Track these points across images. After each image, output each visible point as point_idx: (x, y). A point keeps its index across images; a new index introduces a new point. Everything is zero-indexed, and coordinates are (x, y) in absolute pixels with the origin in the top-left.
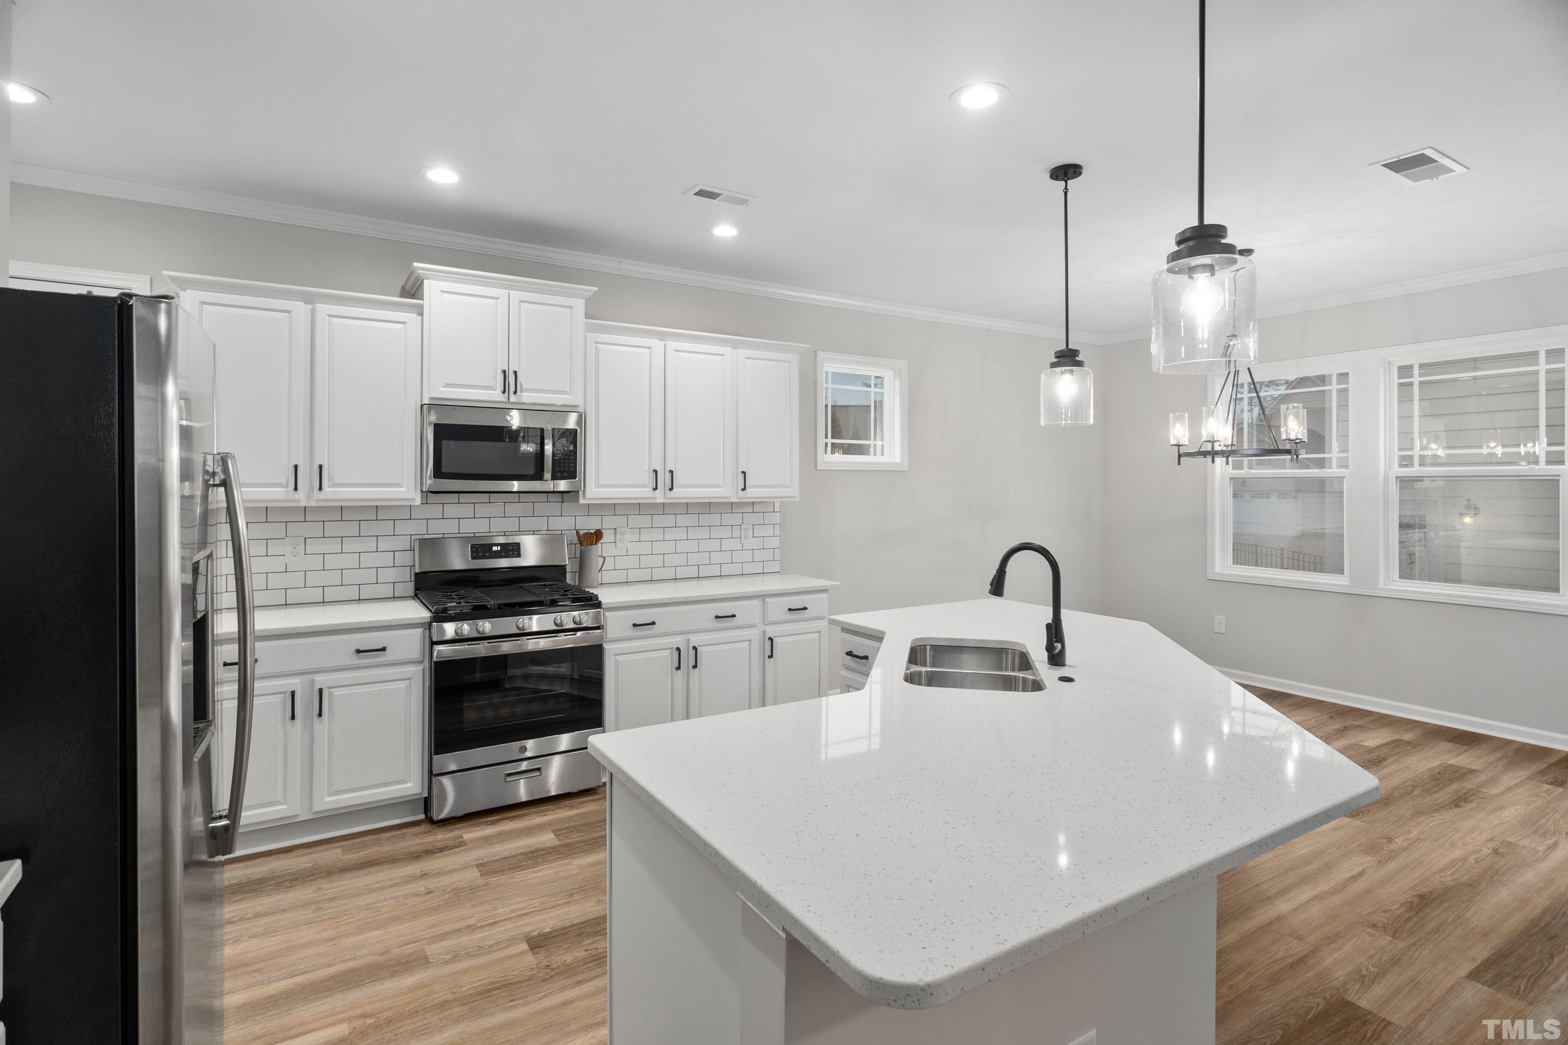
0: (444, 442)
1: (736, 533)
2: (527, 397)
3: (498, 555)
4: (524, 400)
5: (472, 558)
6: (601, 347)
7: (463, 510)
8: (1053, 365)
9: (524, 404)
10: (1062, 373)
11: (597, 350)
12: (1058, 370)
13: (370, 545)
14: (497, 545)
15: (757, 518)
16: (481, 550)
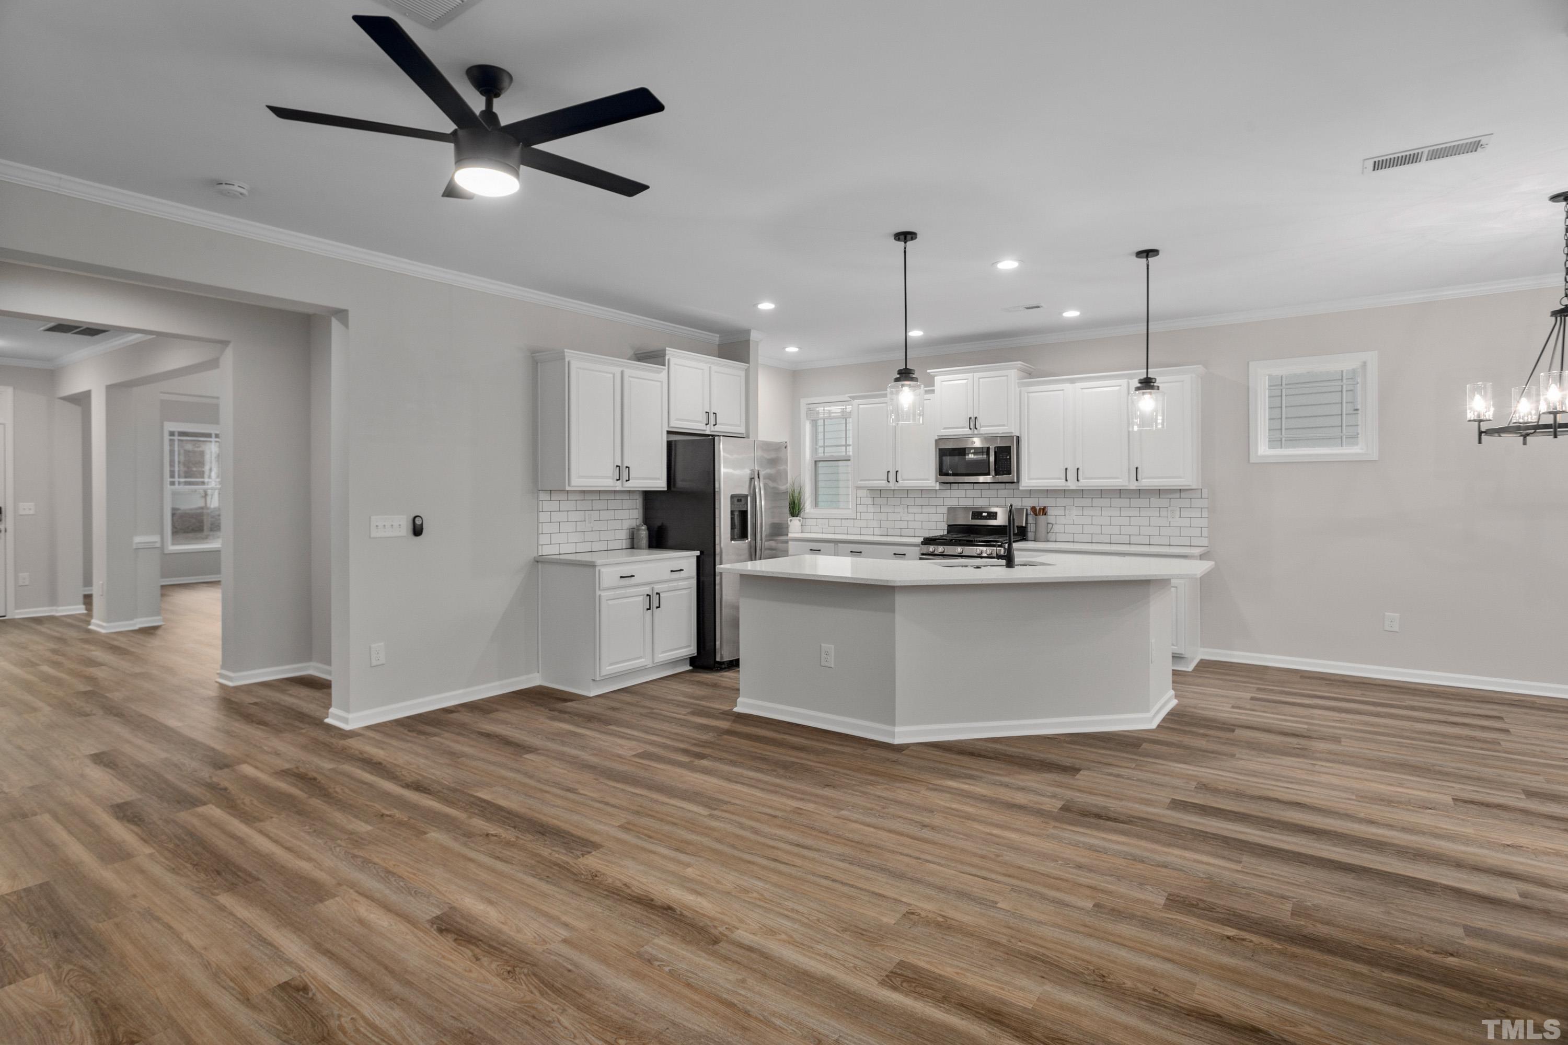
0: (944, 458)
1: (1164, 513)
2: (983, 430)
3: (985, 518)
4: (981, 432)
5: (972, 519)
6: (1031, 395)
7: (960, 493)
9: (982, 434)
11: (1028, 397)
13: (933, 510)
14: (985, 512)
15: (1186, 503)
16: (977, 515)
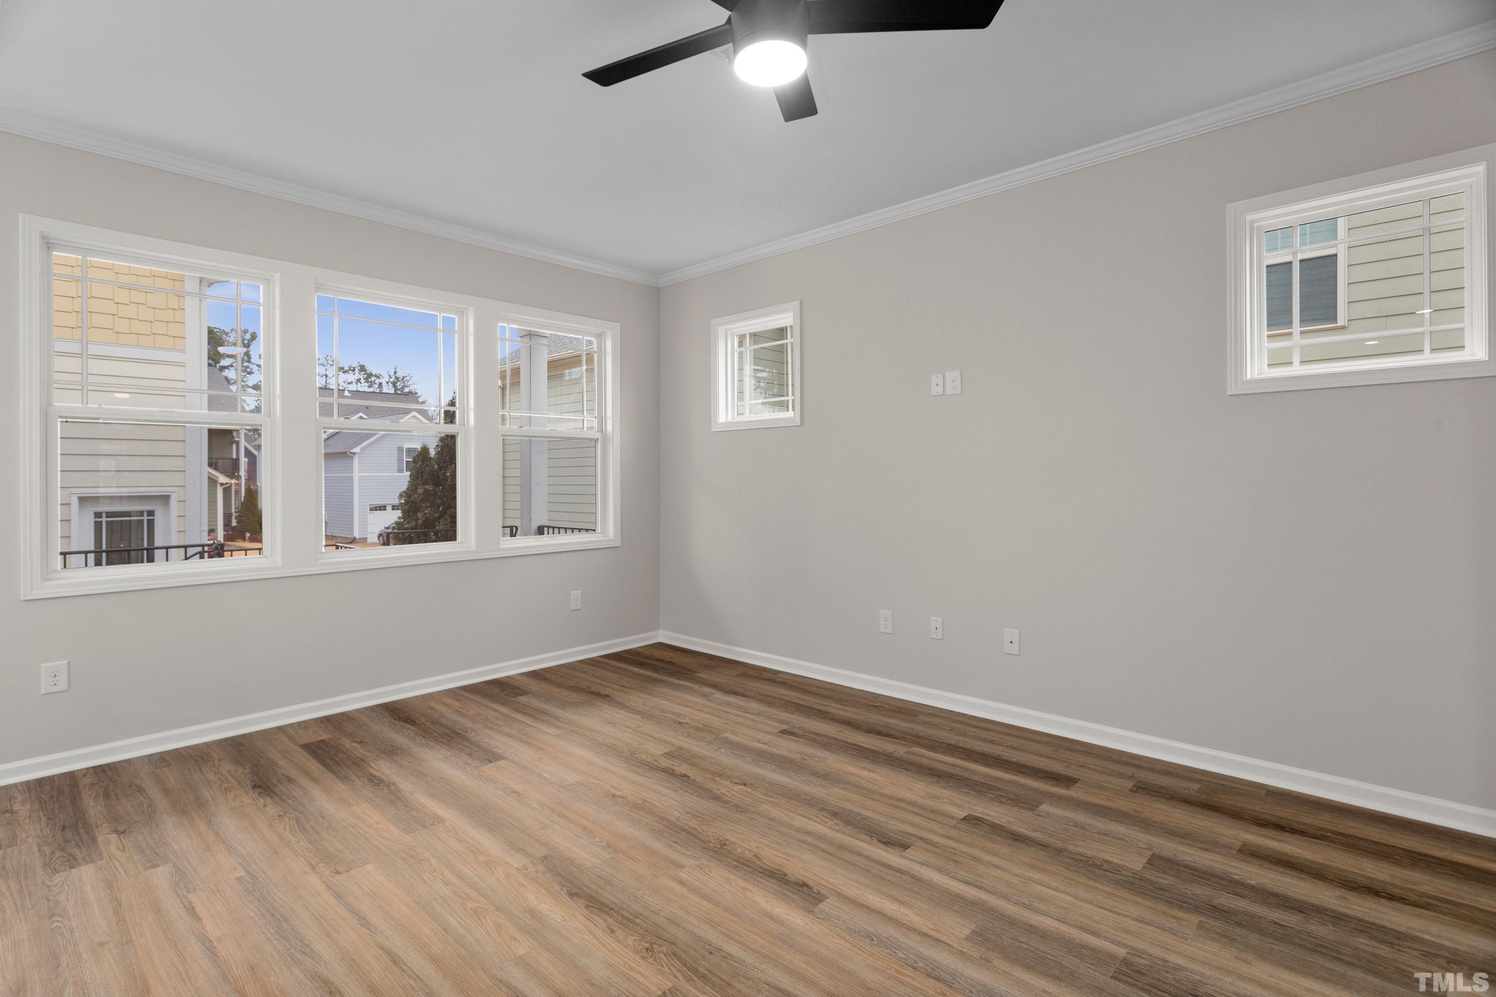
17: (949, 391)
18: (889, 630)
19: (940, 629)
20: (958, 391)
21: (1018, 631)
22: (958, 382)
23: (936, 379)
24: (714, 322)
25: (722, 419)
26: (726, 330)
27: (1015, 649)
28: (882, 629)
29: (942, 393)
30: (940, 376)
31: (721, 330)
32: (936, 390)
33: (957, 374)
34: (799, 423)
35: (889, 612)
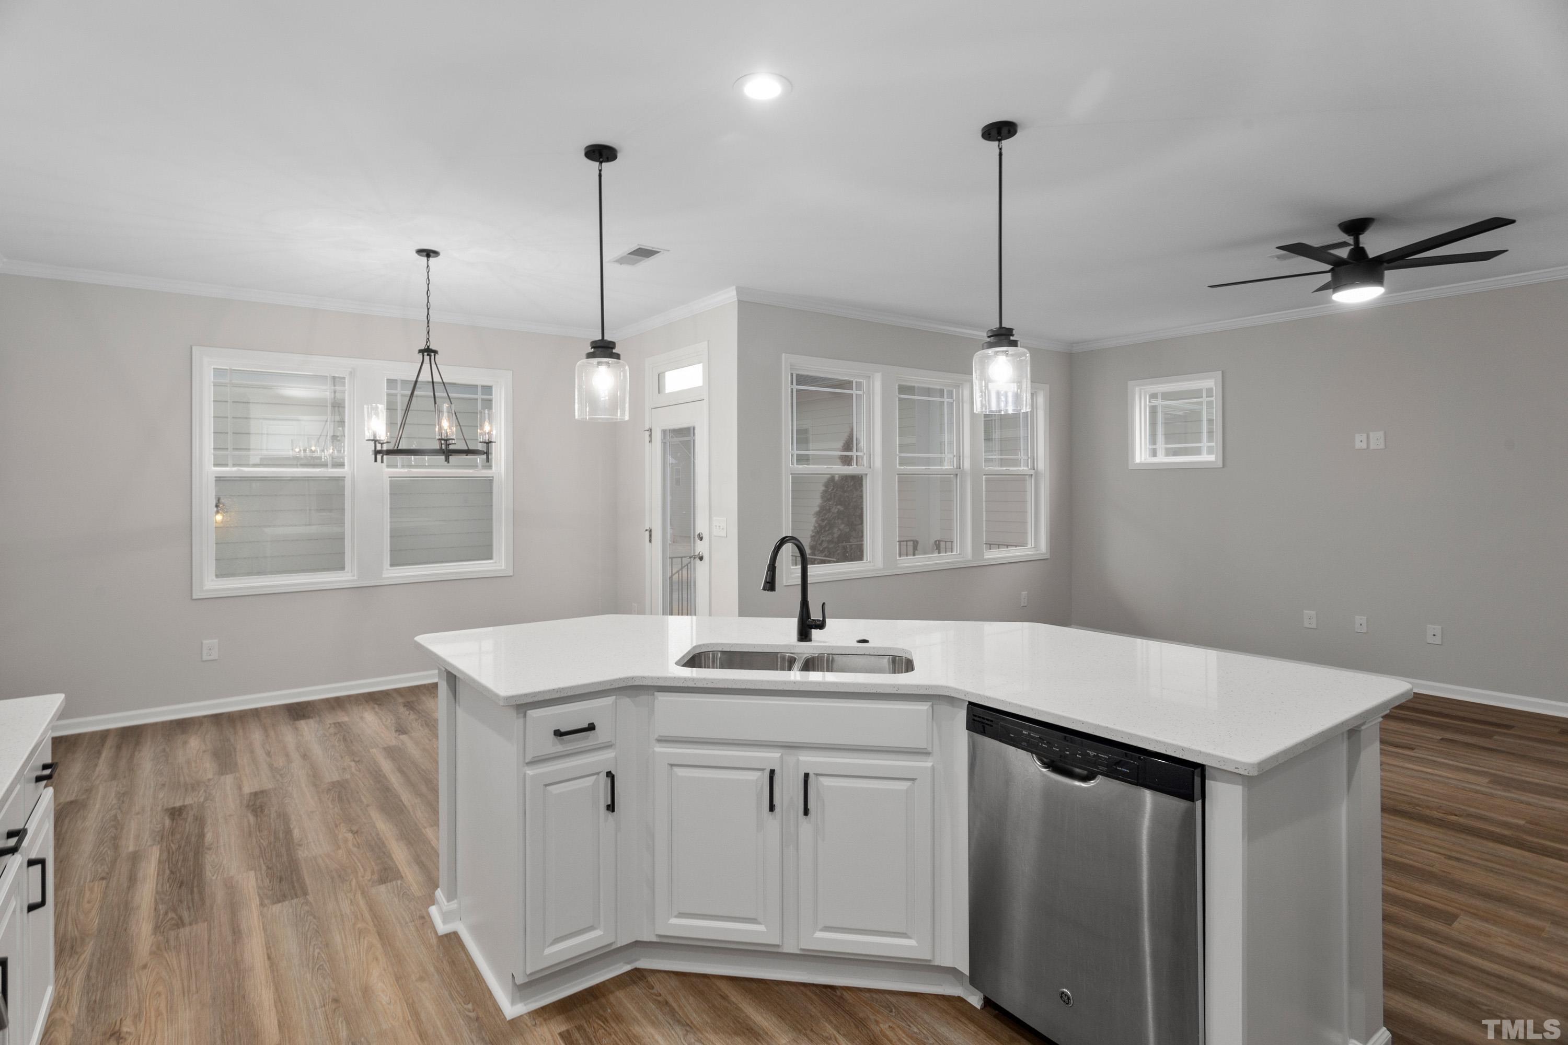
8: (590, 356)
10: (599, 363)
12: (595, 361)
17: (1372, 447)
18: (1314, 626)
19: (1364, 625)
20: (1382, 446)
21: (1440, 627)
22: (1382, 440)
23: (1358, 437)
24: (1130, 383)
25: (1138, 460)
26: (1140, 389)
27: (1438, 640)
28: (1306, 625)
29: (1366, 448)
30: (1365, 436)
31: (1137, 389)
32: (1358, 445)
33: (1381, 434)
34: (1221, 466)
35: (1313, 613)
